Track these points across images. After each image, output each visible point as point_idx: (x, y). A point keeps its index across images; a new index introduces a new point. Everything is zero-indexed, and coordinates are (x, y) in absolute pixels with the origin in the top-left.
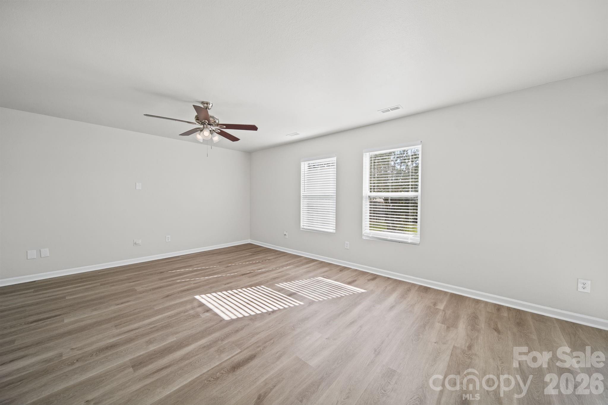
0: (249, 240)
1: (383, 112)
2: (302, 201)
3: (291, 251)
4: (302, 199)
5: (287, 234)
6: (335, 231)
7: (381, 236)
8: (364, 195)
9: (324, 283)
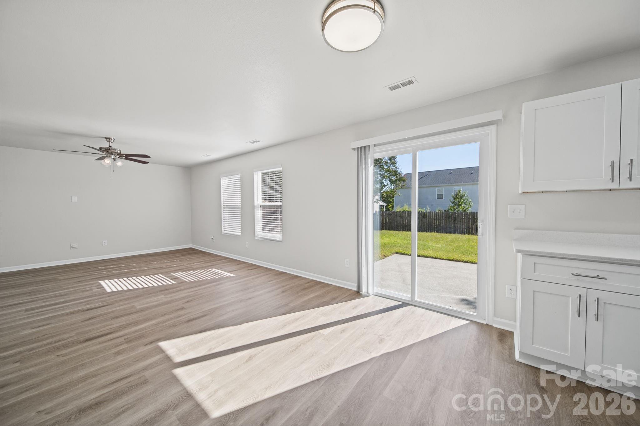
0: (191, 245)
1: (252, 143)
2: (222, 210)
3: (216, 252)
4: (222, 208)
5: (214, 238)
6: (241, 234)
7: (265, 236)
8: (256, 204)
9: (211, 272)
